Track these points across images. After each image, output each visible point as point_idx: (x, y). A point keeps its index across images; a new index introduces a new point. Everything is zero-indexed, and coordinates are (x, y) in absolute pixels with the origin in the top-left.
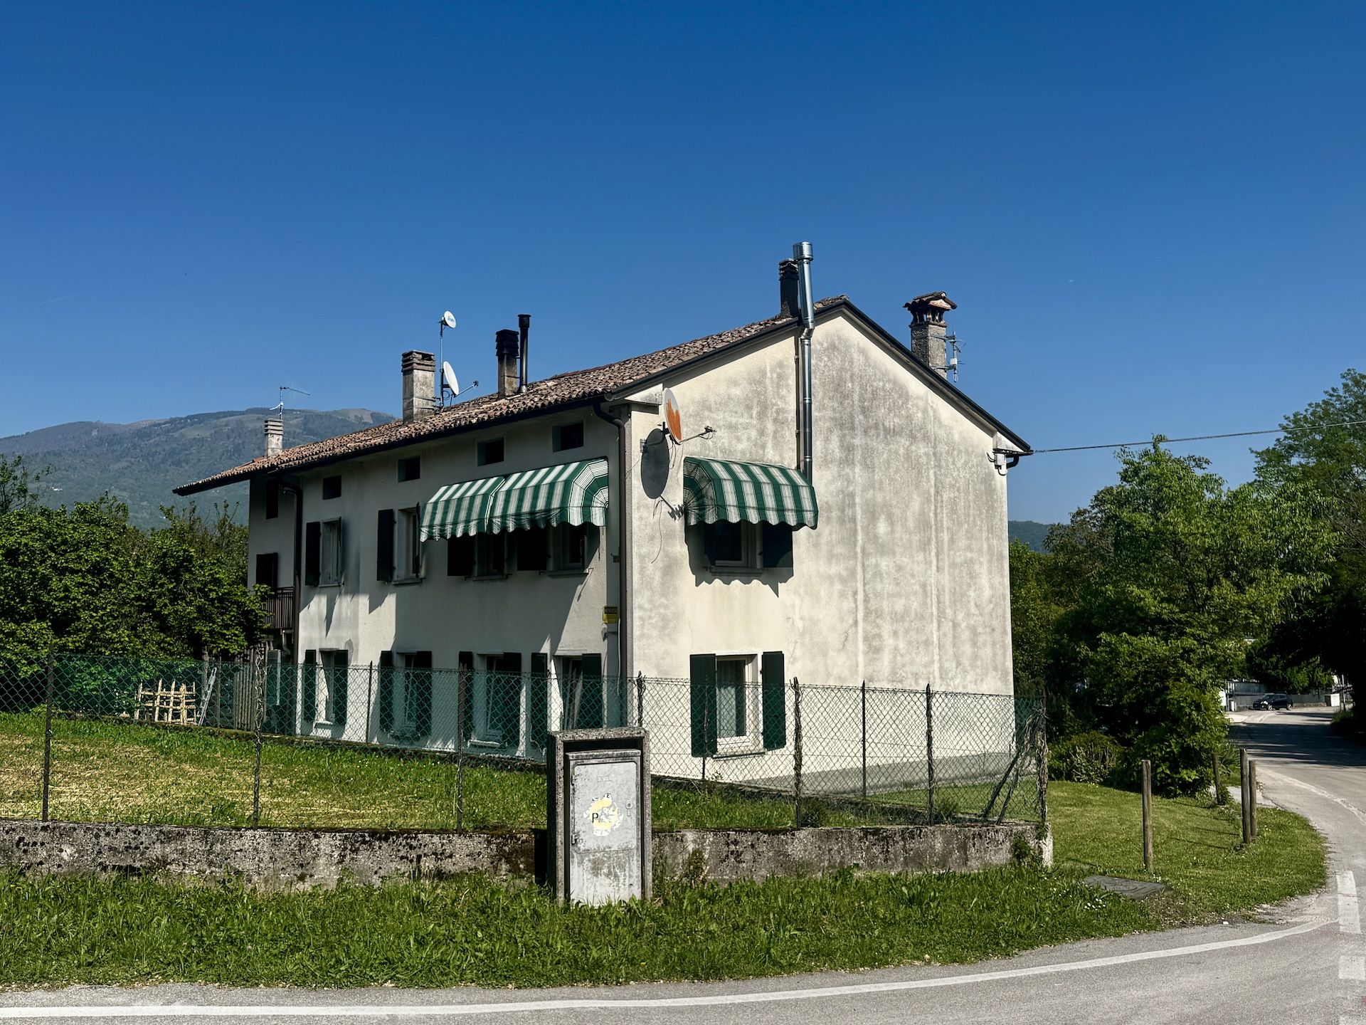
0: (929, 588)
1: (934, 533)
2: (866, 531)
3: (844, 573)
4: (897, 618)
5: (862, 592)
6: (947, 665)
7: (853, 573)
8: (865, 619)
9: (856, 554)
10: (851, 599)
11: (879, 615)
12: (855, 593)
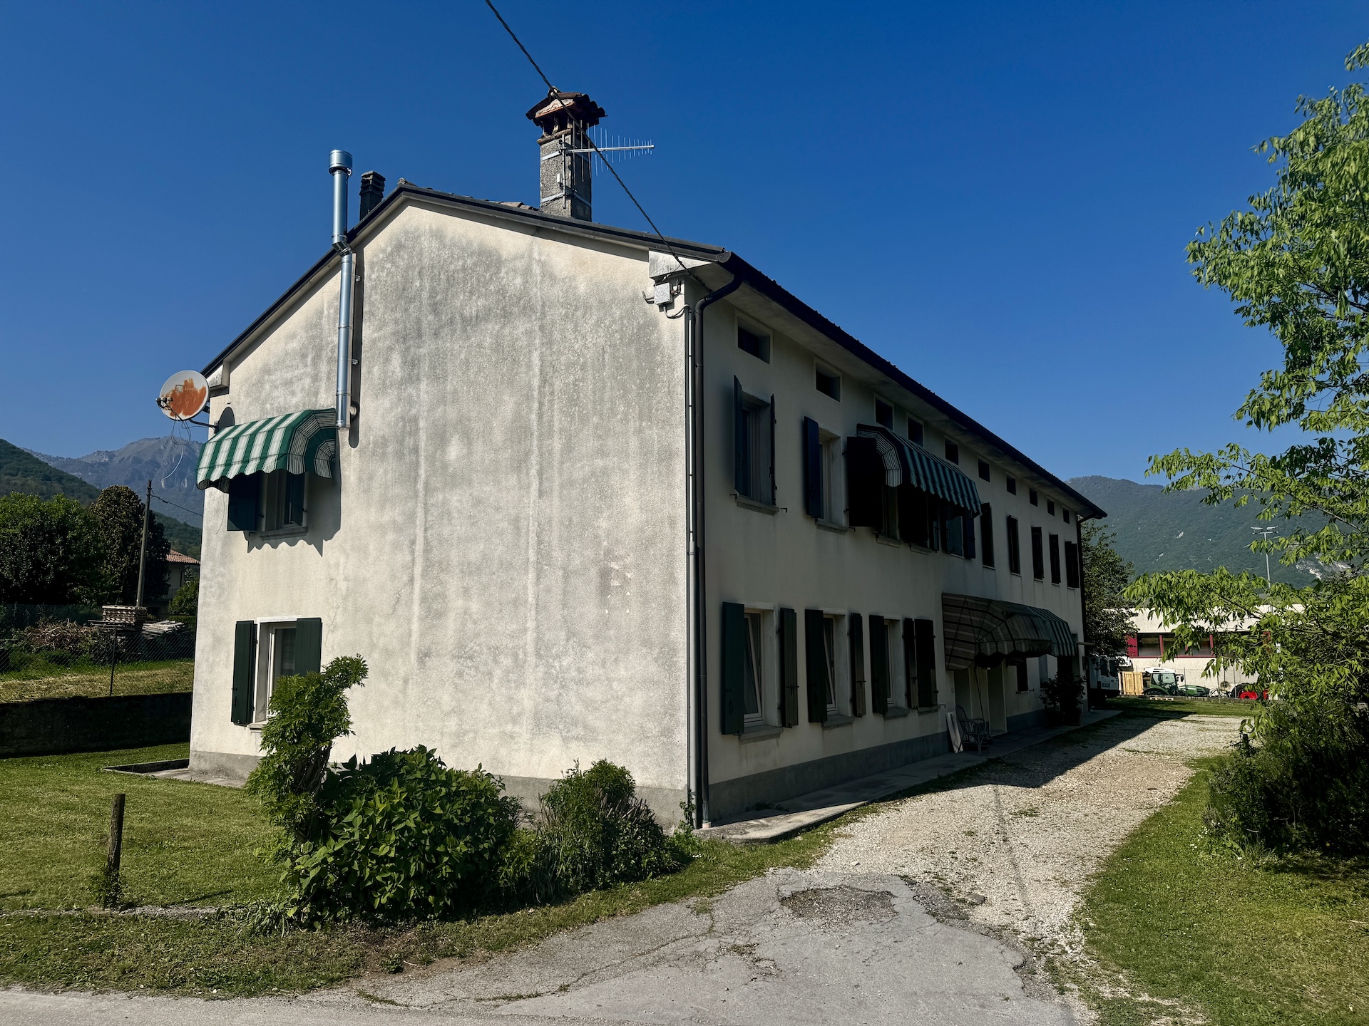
0: (523, 523)
1: (535, 442)
2: (431, 460)
3: (400, 519)
4: (470, 570)
5: (422, 540)
6: (548, 636)
7: (411, 517)
8: (425, 574)
9: (416, 492)
10: (407, 551)
11: (444, 567)
12: (413, 542)
